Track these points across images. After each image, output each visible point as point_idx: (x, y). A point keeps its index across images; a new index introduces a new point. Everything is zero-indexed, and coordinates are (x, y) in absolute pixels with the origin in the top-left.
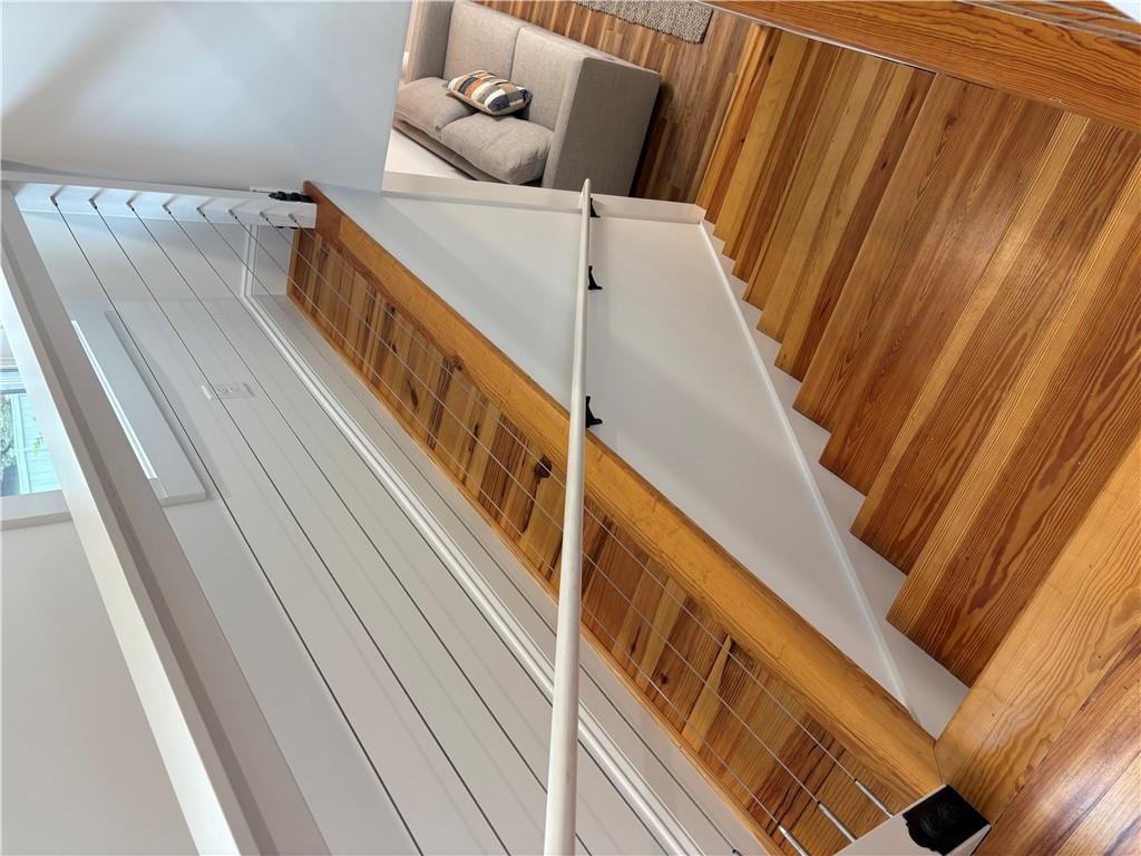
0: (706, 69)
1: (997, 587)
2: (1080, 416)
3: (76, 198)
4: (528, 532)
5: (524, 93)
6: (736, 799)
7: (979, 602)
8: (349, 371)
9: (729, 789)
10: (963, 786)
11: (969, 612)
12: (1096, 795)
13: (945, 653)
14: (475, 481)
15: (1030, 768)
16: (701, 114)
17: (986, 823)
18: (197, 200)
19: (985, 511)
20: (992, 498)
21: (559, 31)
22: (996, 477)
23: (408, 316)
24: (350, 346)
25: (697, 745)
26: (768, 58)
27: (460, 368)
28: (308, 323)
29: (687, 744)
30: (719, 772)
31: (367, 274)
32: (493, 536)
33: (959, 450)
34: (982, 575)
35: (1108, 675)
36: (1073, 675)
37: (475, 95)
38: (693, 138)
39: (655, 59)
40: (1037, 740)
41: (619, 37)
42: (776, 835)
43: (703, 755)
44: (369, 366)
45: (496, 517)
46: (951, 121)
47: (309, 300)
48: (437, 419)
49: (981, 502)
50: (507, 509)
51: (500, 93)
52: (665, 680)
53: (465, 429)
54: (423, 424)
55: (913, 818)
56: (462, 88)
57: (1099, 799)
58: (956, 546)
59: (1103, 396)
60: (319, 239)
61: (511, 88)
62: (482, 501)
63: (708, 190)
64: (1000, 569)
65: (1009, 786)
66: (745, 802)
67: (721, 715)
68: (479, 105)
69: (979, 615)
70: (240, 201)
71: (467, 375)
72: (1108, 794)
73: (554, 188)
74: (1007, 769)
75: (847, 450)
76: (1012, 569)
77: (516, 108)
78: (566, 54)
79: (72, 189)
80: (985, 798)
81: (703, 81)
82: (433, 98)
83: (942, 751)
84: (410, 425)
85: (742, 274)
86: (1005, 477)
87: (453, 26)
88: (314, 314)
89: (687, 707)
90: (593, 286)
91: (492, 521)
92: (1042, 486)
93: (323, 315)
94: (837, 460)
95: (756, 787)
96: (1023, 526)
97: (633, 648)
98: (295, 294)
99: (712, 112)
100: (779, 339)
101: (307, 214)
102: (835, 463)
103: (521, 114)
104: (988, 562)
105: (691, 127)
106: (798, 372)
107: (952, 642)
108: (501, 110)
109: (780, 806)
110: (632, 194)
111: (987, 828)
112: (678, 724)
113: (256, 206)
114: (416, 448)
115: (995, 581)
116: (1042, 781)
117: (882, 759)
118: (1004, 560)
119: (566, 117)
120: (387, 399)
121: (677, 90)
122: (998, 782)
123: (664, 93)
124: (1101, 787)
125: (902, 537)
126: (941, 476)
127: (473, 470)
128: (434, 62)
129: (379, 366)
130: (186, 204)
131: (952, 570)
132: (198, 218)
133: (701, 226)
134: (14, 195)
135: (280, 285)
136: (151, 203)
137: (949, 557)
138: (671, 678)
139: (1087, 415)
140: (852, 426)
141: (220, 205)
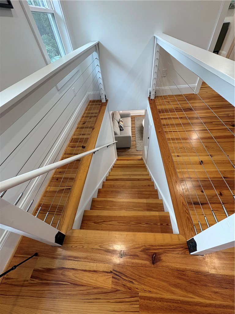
0: (134, 153)
1: (99, 224)
2: (130, 222)
3: (97, 62)
4: (71, 148)
5: (123, 129)
6: (41, 201)
7: (95, 223)
8: (83, 112)
9: (42, 199)
10: (66, 238)
11: (93, 222)
12: (78, 260)
13: (84, 222)
14: (75, 137)
15: (77, 246)
16: (128, 154)
17: (62, 245)
18: (102, 83)
19: (109, 216)
20: (112, 216)
21: (132, 132)
22: (115, 215)
23: (97, 119)
24: (87, 111)
25: (47, 190)
26: (139, 160)
27: (93, 129)
28: (87, 104)
29: (47, 188)
30: (44, 196)
31: (99, 112)
32: (68, 142)
33: (113, 208)
34: (99, 221)
35: (100, 249)
36: (97, 244)
37: (121, 123)
38: (125, 154)
39: (133, 145)
40: (82, 245)
41: (133, 140)
42: (37, 211)
43: (46, 192)
44: (85, 115)
45: (71, 142)
46: (149, 186)
47: (90, 104)
48: (82, 128)
49: (110, 215)
50: (72, 143)
51: (122, 126)
52: (57, 180)
53: (82, 133)
54: (81, 126)
55: (59, 233)
56: (121, 121)
57: (78, 261)
58: (102, 215)
59: (134, 224)
60: (101, 103)
61: (123, 128)
62: (72, 139)
63: (120, 158)
64: (102, 223)
65: (71, 245)
66: (41, 203)
67: (55, 192)
68: (120, 124)
69: (93, 224)
70: (103, 89)
71: (92, 131)
72: (79, 262)
73: (115, 137)
74: (74, 243)
75: (103, 192)
76: (103, 225)
77: (121, 129)
78: (130, 134)
79: (98, 61)
80: (67, 242)
81: (132, 153)
82: (118, 117)
83: (71, 231)
84: (79, 124)
85: (113, 167)
86: (116, 217)
87: (127, 118)
88: (89, 105)
89: (54, 185)
90: (108, 146)
91: (70, 142)
92: (118, 222)
93: (89, 106)
94: (100, 191)
95: (44, 203)
96: (110, 223)
97: (60, 172)
98: (90, 101)
99: (129, 155)
100: (109, 175)
101: (104, 101)
102: (99, 191)
103: (121, 130)
104: (102, 221)
105: (126, 153)
106: (107, 180)
107: (86, 222)
108: (120, 127)
109: (44, 209)
110: (117, 148)
111: (61, 246)
112: (50, 185)
113: (103, 92)
114: (76, 126)
115: (100, 223)
116: (75, 250)
117: (64, 222)
118: (104, 223)
119: (123, 136)
120: (81, 119)
121: (130, 150)
122: (71, 243)
123: (129, 148)
124: (80, 260)
125: (96, 206)
126: (108, 207)
127: (77, 136)
128: (123, 116)
129: (86, 117)
130: (101, 81)
131: (98, 216)
132: (99, 84)
133: (116, 159)
134: (95, 51)
135: (91, 99)
136: (99, 75)
137: (100, 215)
138: (58, 181)
139: (130, 223)
140: (106, 191)
141: (102, 87)
